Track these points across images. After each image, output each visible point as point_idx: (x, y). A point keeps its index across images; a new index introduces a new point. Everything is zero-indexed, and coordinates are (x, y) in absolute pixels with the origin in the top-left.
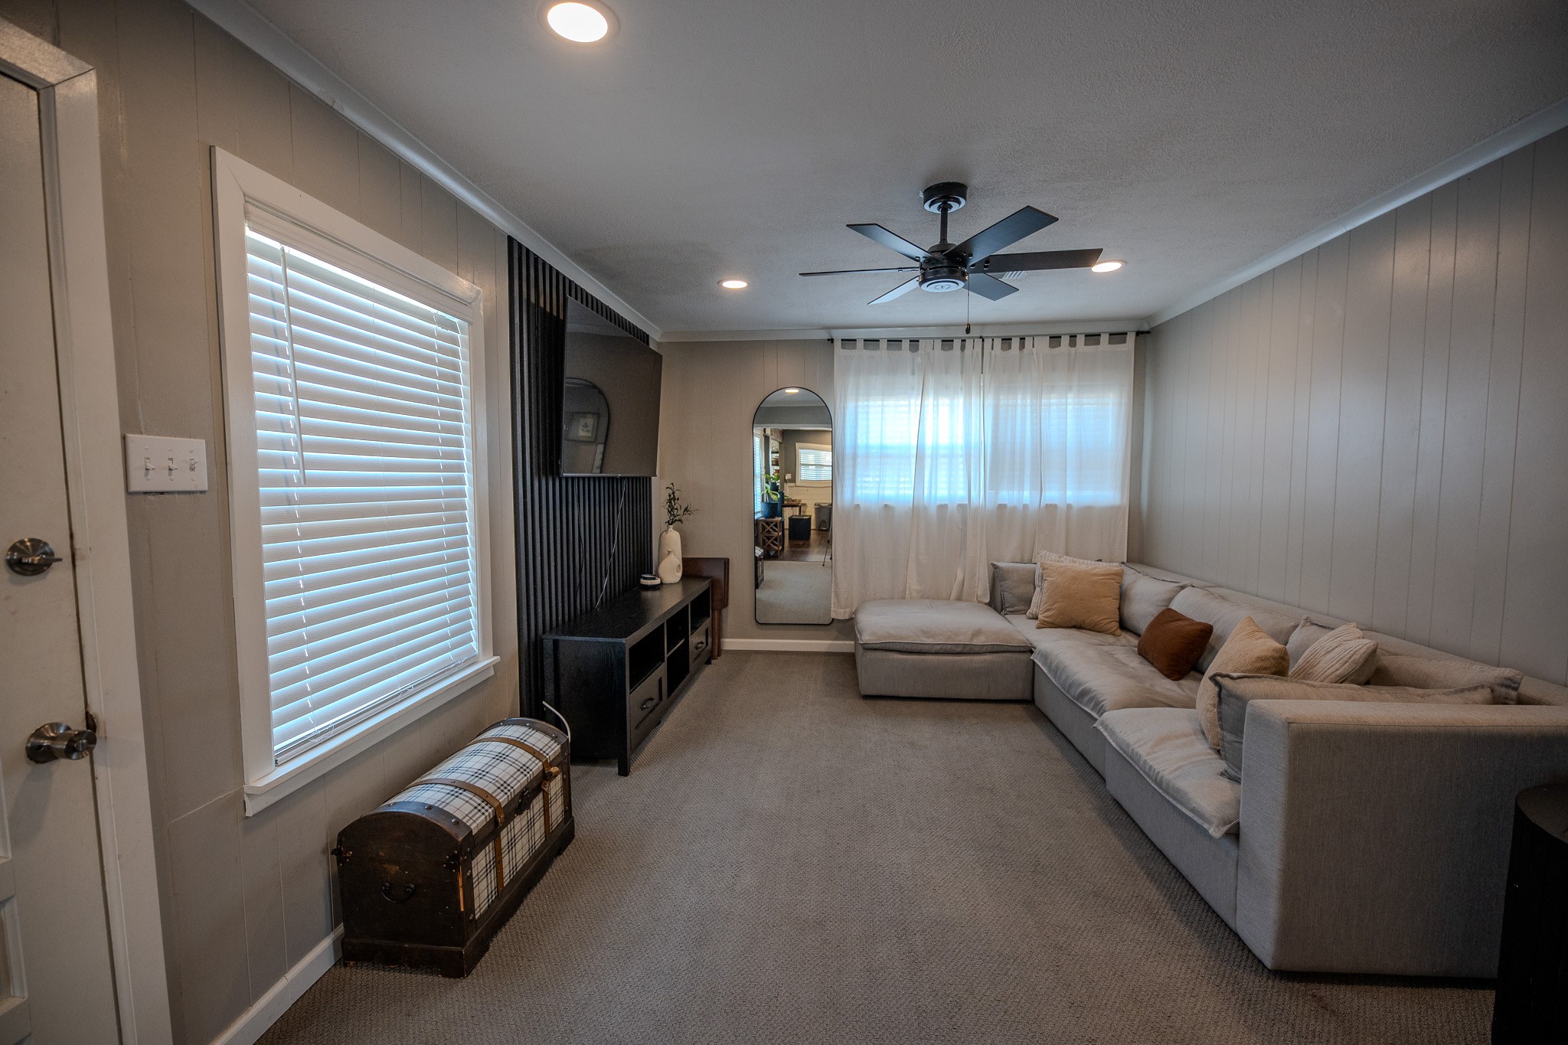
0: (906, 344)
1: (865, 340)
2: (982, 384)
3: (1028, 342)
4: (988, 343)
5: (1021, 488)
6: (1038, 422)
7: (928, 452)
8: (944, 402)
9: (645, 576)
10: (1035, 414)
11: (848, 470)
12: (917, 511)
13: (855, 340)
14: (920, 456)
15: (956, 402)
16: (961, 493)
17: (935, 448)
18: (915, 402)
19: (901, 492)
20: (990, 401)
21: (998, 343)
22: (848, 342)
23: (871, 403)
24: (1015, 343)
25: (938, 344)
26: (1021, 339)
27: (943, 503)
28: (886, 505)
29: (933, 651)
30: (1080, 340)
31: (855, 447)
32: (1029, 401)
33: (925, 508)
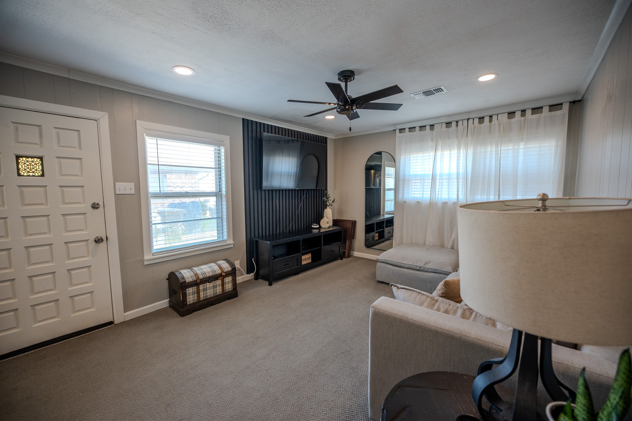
0: (428, 128)
1: (409, 128)
2: (467, 143)
3: (494, 118)
4: (471, 121)
5: (488, 194)
6: (498, 160)
7: (438, 177)
8: (447, 153)
9: (314, 224)
10: (497, 156)
11: (401, 186)
12: (432, 205)
13: (405, 129)
14: (433, 179)
15: (452, 152)
16: (454, 197)
17: (441, 175)
18: (432, 154)
19: (425, 196)
20: (471, 151)
21: (476, 121)
22: (402, 130)
23: (412, 156)
24: (487, 119)
25: (444, 125)
26: (490, 117)
27: (446, 201)
28: (418, 202)
29: (406, 267)
30: (529, 112)
31: (404, 176)
32: (494, 149)
33: (436, 204)
